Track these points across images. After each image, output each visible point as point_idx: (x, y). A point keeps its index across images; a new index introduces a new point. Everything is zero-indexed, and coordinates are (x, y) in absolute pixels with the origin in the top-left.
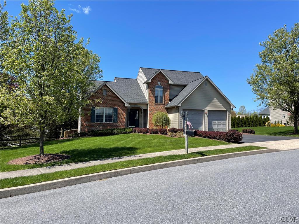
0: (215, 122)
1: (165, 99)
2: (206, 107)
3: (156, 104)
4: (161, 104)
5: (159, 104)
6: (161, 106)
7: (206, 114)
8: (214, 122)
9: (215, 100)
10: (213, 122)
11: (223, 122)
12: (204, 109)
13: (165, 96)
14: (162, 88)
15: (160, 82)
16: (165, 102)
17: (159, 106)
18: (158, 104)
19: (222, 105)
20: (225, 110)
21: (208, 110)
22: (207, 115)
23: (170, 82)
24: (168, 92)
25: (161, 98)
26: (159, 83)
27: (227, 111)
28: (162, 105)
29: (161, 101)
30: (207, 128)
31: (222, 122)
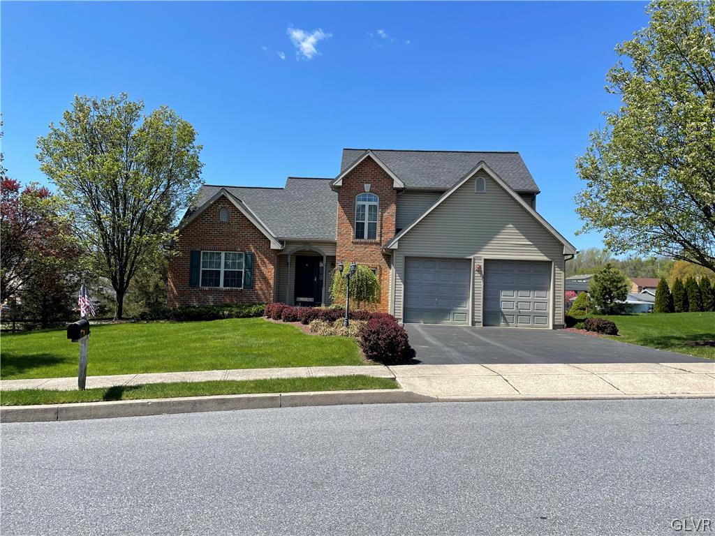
0: (510, 293)
1: (381, 228)
2: (478, 249)
3: (357, 243)
4: (371, 244)
5: (366, 243)
6: (370, 249)
7: (479, 270)
8: (504, 295)
9: (510, 230)
10: (503, 293)
11: (537, 293)
12: (472, 257)
13: (381, 220)
14: (376, 200)
15: (369, 185)
16: (381, 236)
17: (365, 248)
18: (361, 243)
19: (536, 245)
20: (545, 258)
21: (485, 260)
22: (481, 274)
23: (398, 184)
24: (392, 209)
25: (372, 227)
26: (367, 187)
27: (547, 264)
28: (374, 246)
29: (372, 235)
30: (481, 312)
31: (532, 296)
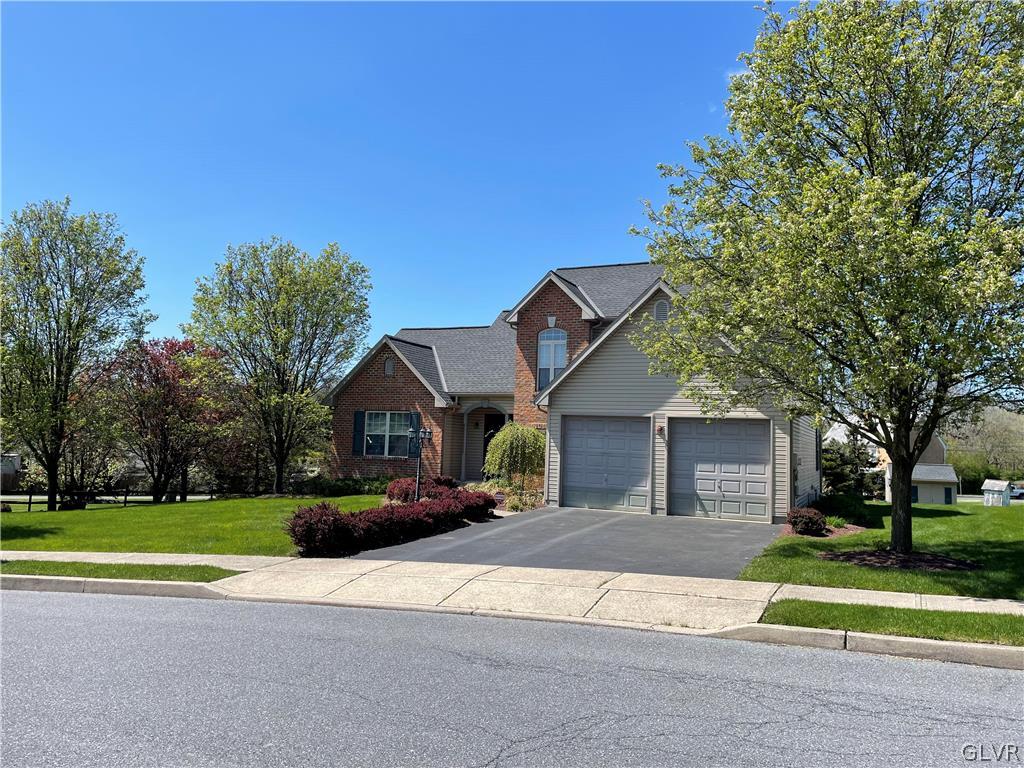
0: (709, 467)
2: (661, 402)
7: (661, 434)
8: (701, 470)
10: (700, 467)
11: (750, 468)
12: (651, 415)
14: (562, 338)
15: (554, 318)
21: (670, 418)
22: (664, 439)
23: (587, 314)
26: (552, 321)
27: (764, 423)
30: (665, 494)
31: (743, 471)
